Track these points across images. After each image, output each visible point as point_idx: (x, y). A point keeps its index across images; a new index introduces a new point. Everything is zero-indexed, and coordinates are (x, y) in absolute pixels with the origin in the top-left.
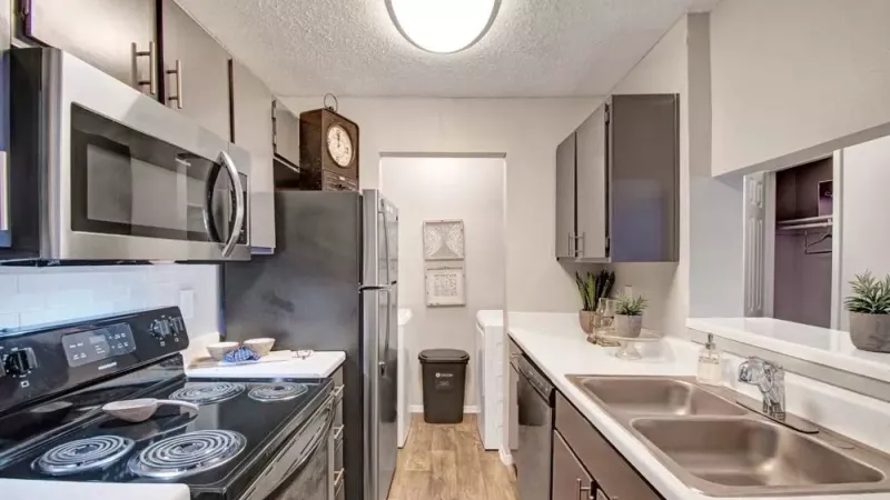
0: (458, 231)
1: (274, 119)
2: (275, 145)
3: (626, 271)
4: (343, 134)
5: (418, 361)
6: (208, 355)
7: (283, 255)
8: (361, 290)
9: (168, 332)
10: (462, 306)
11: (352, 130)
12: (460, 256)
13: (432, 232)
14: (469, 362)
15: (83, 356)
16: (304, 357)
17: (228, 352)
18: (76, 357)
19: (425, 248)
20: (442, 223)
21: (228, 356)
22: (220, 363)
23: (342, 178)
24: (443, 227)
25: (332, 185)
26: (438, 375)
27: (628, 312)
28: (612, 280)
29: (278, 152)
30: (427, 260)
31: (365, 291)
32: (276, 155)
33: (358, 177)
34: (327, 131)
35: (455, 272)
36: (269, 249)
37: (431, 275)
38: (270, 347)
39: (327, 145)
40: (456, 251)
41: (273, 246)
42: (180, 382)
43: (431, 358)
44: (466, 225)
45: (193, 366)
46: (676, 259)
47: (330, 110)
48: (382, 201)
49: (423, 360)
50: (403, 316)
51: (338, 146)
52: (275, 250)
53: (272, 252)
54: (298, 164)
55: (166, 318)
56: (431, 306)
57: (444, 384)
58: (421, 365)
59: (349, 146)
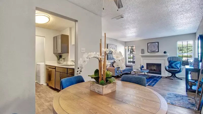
3: (63, 55)
27: (64, 59)
28: (62, 56)
46: (69, 53)
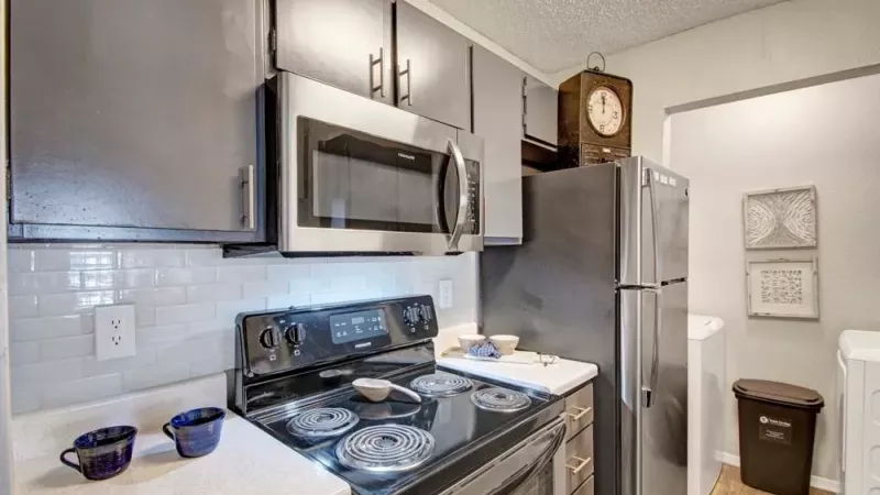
0: (808, 205)
1: (524, 97)
2: (525, 126)
4: (610, 97)
5: (733, 394)
6: (459, 345)
7: (532, 245)
8: (618, 289)
9: (417, 319)
10: (815, 320)
11: (622, 88)
12: (809, 242)
13: (757, 207)
14: (824, 409)
15: (345, 334)
16: (546, 364)
17: (474, 345)
18: (339, 334)
19: (746, 232)
20: (777, 193)
21: (474, 348)
22: (467, 356)
23: (606, 150)
24: (779, 200)
25: (592, 161)
26: (764, 420)
29: (529, 133)
30: (749, 250)
31: (623, 291)
32: (527, 136)
33: (629, 145)
34: (587, 98)
35: (797, 267)
36: (517, 239)
37: (756, 272)
38: (515, 345)
39: (587, 114)
40: (802, 234)
41: (520, 235)
42: (429, 368)
43: (752, 392)
44: (820, 194)
45: (444, 355)
47: (595, 72)
48: (648, 170)
49: (740, 394)
50: (700, 328)
51: (603, 112)
52: (524, 239)
53: (520, 243)
54: (555, 142)
55: (418, 306)
56: (756, 316)
57: (775, 435)
58: (736, 400)
59: (619, 109)
